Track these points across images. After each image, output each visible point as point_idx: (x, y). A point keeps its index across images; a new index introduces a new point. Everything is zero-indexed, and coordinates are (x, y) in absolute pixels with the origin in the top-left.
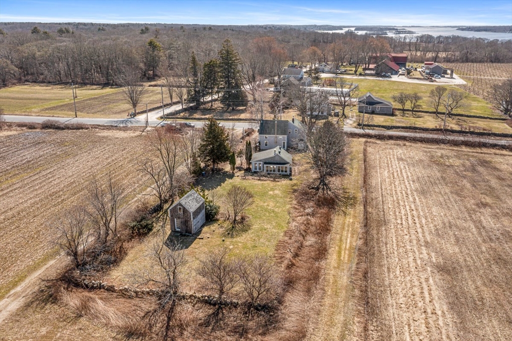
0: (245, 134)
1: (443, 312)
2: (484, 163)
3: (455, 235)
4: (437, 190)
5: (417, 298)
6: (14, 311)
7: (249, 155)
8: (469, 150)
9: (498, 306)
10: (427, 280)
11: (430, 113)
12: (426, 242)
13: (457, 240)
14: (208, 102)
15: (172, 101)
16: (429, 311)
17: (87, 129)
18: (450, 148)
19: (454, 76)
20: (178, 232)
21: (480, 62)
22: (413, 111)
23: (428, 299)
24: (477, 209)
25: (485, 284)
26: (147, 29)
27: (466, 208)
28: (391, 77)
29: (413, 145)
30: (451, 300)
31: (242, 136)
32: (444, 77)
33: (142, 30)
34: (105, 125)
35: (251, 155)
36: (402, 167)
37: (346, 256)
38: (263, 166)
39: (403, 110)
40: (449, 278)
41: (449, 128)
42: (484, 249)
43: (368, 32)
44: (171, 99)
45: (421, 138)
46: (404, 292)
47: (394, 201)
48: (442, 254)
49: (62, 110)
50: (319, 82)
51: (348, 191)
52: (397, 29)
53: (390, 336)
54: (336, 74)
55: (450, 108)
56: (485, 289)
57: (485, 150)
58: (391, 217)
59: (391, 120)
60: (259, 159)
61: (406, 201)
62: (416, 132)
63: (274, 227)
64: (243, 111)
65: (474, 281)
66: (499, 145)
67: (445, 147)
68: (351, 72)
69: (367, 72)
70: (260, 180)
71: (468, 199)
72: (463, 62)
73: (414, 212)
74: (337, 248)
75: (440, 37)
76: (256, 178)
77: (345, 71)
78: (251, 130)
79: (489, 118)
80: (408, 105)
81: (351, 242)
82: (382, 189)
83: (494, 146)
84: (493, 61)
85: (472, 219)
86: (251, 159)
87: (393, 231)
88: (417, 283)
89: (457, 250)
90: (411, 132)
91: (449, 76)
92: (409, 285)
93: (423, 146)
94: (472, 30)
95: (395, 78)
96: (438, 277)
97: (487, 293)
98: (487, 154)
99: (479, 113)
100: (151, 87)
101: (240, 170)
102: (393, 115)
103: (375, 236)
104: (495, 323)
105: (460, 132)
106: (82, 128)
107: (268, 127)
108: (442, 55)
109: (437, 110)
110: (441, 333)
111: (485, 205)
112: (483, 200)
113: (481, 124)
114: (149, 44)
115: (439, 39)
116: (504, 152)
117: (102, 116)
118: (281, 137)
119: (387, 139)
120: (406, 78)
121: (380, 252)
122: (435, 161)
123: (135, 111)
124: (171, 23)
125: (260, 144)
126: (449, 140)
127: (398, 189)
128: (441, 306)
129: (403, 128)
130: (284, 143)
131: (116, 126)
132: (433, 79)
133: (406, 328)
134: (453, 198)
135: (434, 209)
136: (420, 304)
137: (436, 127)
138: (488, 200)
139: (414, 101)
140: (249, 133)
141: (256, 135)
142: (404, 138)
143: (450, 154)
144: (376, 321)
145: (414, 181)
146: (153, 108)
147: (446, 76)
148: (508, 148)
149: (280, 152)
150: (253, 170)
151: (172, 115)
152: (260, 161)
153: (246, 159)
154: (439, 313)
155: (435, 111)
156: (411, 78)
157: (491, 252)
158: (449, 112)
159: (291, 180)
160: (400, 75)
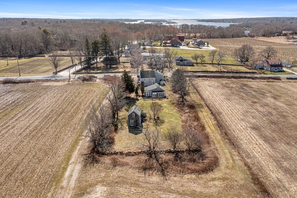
1: (263, 143)
2: (245, 85)
3: (251, 115)
4: (233, 98)
5: (251, 140)
6: (80, 169)
8: (235, 80)
9: (281, 139)
10: (250, 133)
11: (209, 64)
12: (242, 119)
13: (253, 117)
15: (73, 64)
16: (258, 144)
17: (33, 82)
18: (227, 80)
19: (209, 46)
20: (132, 126)
21: (217, 38)
22: (201, 63)
23: (255, 140)
24: (253, 104)
25: (272, 132)
26: (26, 22)
27: (249, 104)
28: (180, 47)
29: (211, 79)
30: (263, 139)
32: (204, 46)
33: (23, 23)
34: (43, 79)
35: (144, 89)
36: (213, 89)
37: (214, 128)
38: (152, 93)
39: (197, 63)
40: (258, 131)
41: (222, 71)
42: (264, 119)
43: (152, 23)
45: (213, 76)
46: (245, 138)
47: (218, 104)
48: (250, 123)
49: (6, 73)
50: (145, 51)
51: (196, 102)
52: (167, 21)
53: (249, 154)
54: (151, 46)
55: (218, 61)
56: (273, 134)
57: (242, 79)
58: (222, 111)
59: (194, 68)
60: (149, 90)
61: (223, 104)
62: (208, 73)
63: (175, 120)
65: (267, 131)
66: (247, 77)
67: (225, 79)
68: (158, 45)
69: (167, 45)
70: (153, 100)
71: (247, 101)
72: (208, 38)
73: (230, 108)
74: (207, 125)
75: (192, 25)
76: (150, 99)
77: (155, 45)
79: (236, 65)
80: (199, 61)
81: (212, 123)
82: (210, 100)
83: (245, 77)
84: (222, 37)
85: (254, 109)
87: (226, 116)
88: (247, 135)
89: (255, 121)
90: (206, 73)
91: (206, 46)
92: (245, 136)
93: (216, 79)
94: (204, 21)
95: (181, 47)
96: (254, 132)
97: (274, 135)
98: (244, 81)
99: (230, 63)
102: (193, 66)
103: (220, 119)
104: (283, 145)
105: (227, 72)
106: (30, 82)
107: (145, 75)
108: (198, 35)
109: (212, 62)
110: (267, 151)
111: (256, 102)
112: (253, 100)
113: (234, 68)
114: (43, 31)
115: (192, 27)
116: (250, 80)
117: (35, 75)
118: (152, 79)
119: (198, 77)
120: (187, 47)
121: (226, 125)
122: (225, 86)
123: (56, 71)
124: (32, 18)
126: (226, 76)
127: (217, 99)
128: (261, 141)
129: (202, 72)
130: (154, 82)
131: (50, 80)
132: (200, 47)
133: (253, 151)
134: (241, 100)
135: (237, 106)
136: (253, 142)
137: (216, 70)
138: (255, 100)
139: (202, 59)
142: (206, 76)
143: (229, 82)
144: (241, 150)
145: (221, 95)
146: (64, 69)
147: (205, 46)
148: (251, 78)
149: (159, 86)
150: (146, 96)
151: (78, 72)
153: (142, 90)
154: (262, 144)
155: (212, 63)
156: (190, 47)
157: (268, 120)
158: (218, 63)
159: (168, 99)
160: (183, 46)
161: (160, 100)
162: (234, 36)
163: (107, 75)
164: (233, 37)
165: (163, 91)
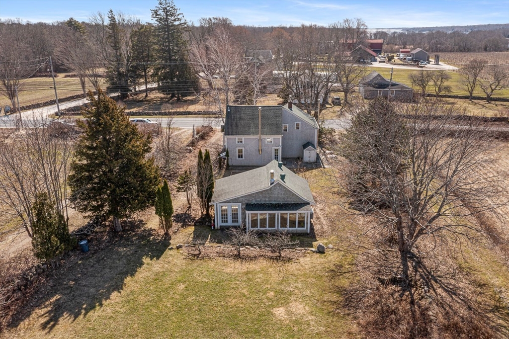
0: (197, 136)
7: (206, 186)
11: (462, 97)
14: (141, 92)
19: (440, 63)
22: (437, 96)
28: (372, 64)
31: (191, 139)
35: (211, 186)
38: (244, 214)
39: (424, 95)
44: (84, 87)
55: (489, 91)
60: (232, 196)
64: (193, 102)
70: (238, 257)
78: (207, 129)
80: (431, 88)
86: (211, 195)
100: (68, 78)
101: (185, 225)
109: (471, 93)
118: (269, 139)
123: (13, 105)
125: (227, 155)
130: (276, 151)
132: (420, 65)
139: (439, 82)
140: (203, 134)
141: (218, 138)
147: (432, 63)
149: (283, 177)
150: (219, 223)
152: (235, 201)
153: (200, 195)
155: (468, 94)
158: (488, 96)
159: (321, 251)
160: (380, 62)
161: (278, 259)
162: (488, 49)
163: (137, 121)
164: (486, 50)
165: (300, 204)
